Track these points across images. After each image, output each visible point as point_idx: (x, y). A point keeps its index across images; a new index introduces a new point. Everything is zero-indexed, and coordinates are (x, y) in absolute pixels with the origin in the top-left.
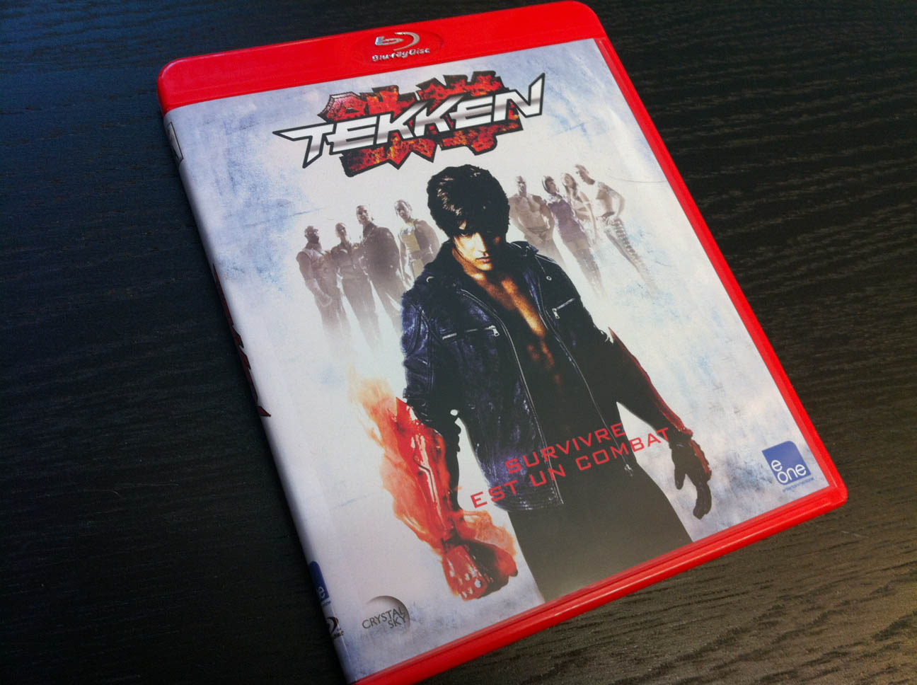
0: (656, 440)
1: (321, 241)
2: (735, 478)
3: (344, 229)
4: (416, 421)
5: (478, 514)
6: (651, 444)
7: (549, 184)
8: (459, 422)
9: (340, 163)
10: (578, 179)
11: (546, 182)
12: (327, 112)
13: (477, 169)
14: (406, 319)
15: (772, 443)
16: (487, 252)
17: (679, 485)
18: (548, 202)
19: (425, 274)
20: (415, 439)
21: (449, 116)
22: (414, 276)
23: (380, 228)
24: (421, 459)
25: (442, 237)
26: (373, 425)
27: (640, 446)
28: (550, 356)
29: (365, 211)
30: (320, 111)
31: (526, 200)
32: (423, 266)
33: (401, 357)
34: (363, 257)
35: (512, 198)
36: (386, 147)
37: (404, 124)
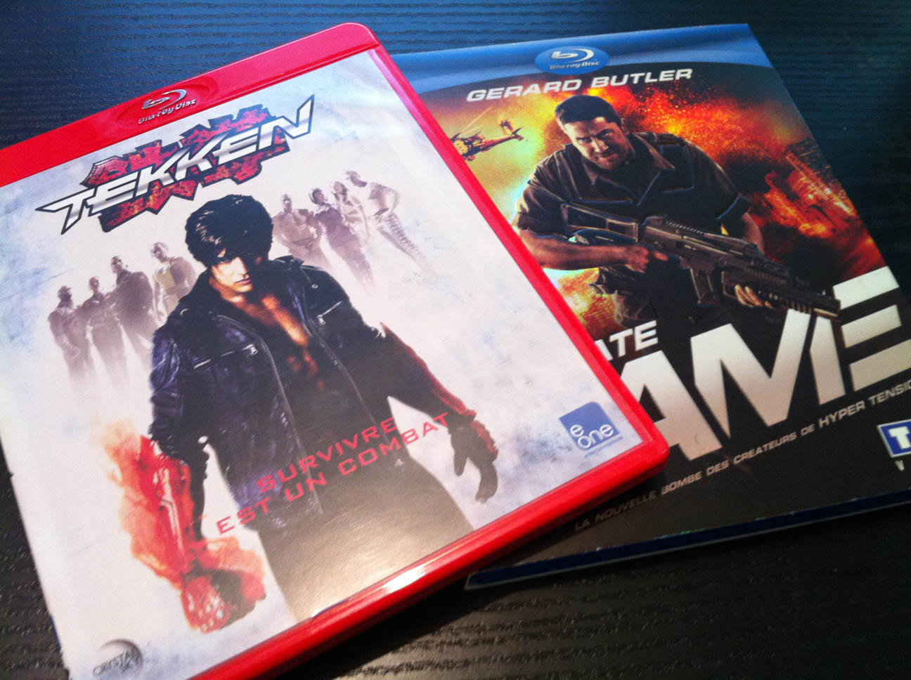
0: (432, 428)
1: (73, 298)
2: (526, 453)
3: (97, 281)
4: (160, 456)
5: (224, 540)
6: (428, 434)
7: (317, 196)
8: (208, 449)
9: (98, 222)
10: (348, 184)
11: (314, 194)
12: (89, 179)
13: (239, 197)
14: (156, 355)
15: (571, 408)
16: (247, 274)
17: (459, 469)
18: (316, 213)
19: (179, 308)
20: (158, 473)
21: (212, 155)
22: (167, 312)
23: (134, 274)
24: (163, 493)
25: (199, 268)
26: (114, 467)
27: (413, 438)
28: (313, 363)
29: (120, 261)
30: (82, 179)
31: (291, 216)
32: (178, 300)
33: (148, 392)
34: (114, 305)
35: (275, 217)
36: (145, 197)
37: (165, 172)
